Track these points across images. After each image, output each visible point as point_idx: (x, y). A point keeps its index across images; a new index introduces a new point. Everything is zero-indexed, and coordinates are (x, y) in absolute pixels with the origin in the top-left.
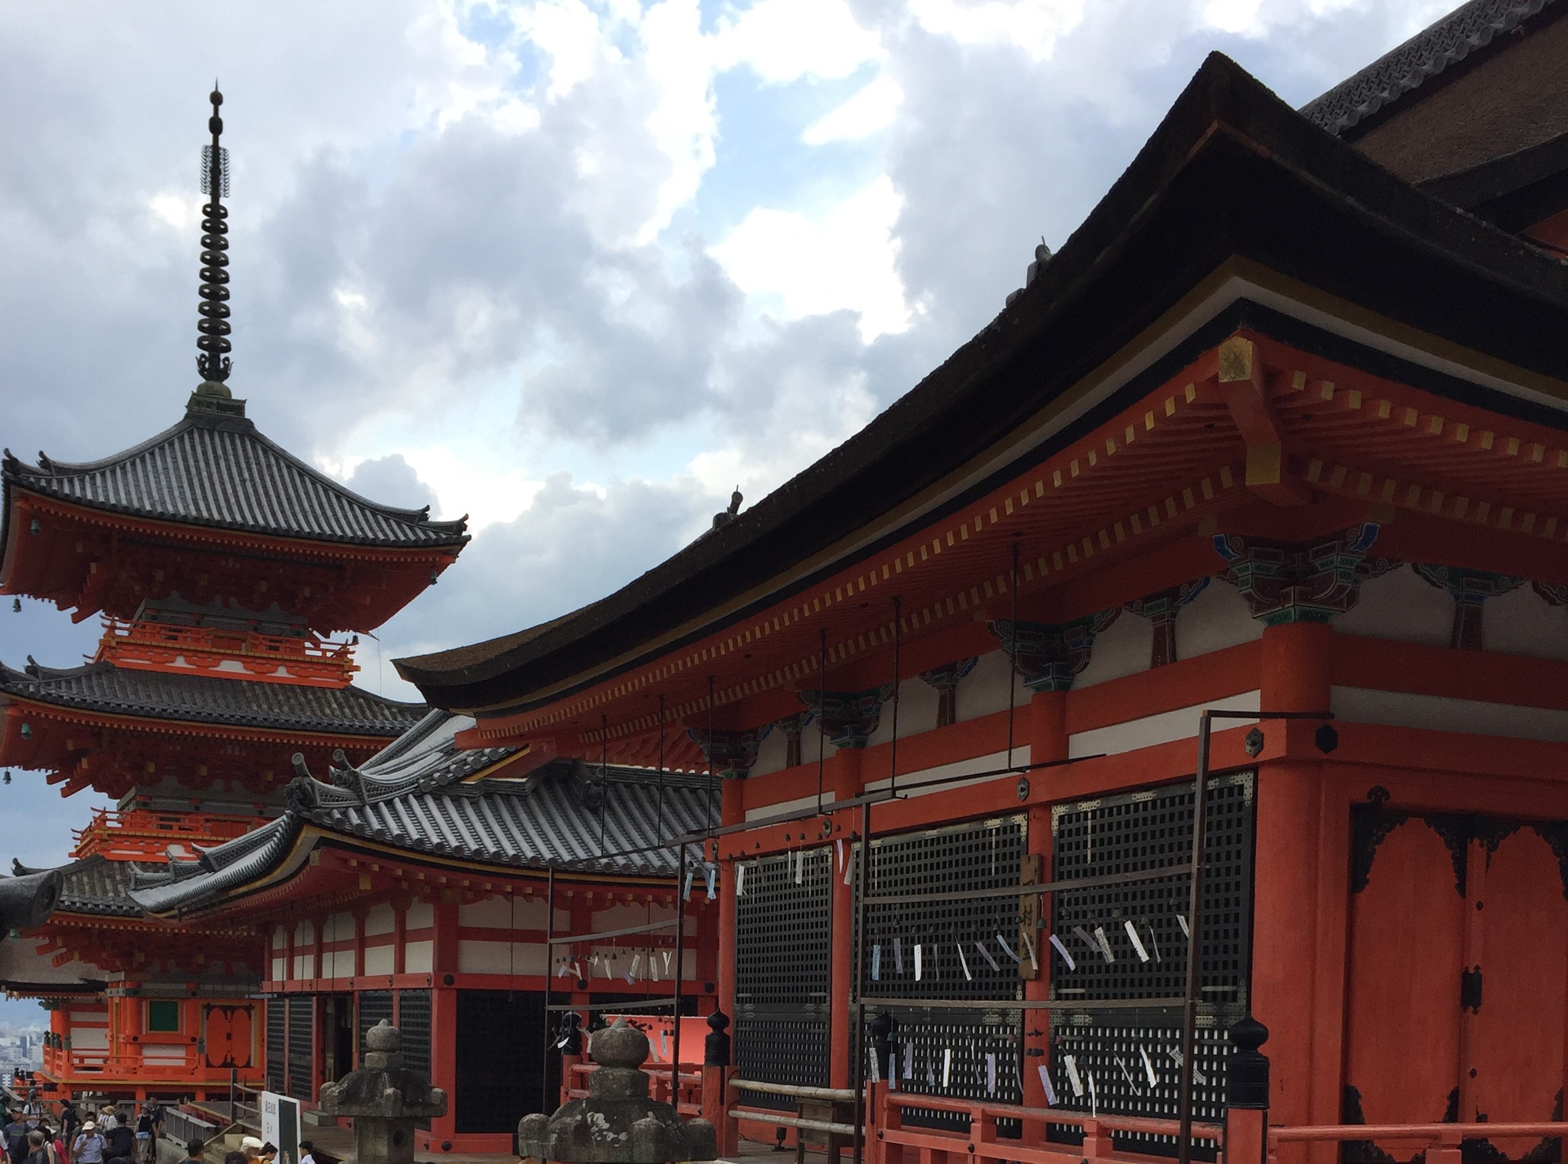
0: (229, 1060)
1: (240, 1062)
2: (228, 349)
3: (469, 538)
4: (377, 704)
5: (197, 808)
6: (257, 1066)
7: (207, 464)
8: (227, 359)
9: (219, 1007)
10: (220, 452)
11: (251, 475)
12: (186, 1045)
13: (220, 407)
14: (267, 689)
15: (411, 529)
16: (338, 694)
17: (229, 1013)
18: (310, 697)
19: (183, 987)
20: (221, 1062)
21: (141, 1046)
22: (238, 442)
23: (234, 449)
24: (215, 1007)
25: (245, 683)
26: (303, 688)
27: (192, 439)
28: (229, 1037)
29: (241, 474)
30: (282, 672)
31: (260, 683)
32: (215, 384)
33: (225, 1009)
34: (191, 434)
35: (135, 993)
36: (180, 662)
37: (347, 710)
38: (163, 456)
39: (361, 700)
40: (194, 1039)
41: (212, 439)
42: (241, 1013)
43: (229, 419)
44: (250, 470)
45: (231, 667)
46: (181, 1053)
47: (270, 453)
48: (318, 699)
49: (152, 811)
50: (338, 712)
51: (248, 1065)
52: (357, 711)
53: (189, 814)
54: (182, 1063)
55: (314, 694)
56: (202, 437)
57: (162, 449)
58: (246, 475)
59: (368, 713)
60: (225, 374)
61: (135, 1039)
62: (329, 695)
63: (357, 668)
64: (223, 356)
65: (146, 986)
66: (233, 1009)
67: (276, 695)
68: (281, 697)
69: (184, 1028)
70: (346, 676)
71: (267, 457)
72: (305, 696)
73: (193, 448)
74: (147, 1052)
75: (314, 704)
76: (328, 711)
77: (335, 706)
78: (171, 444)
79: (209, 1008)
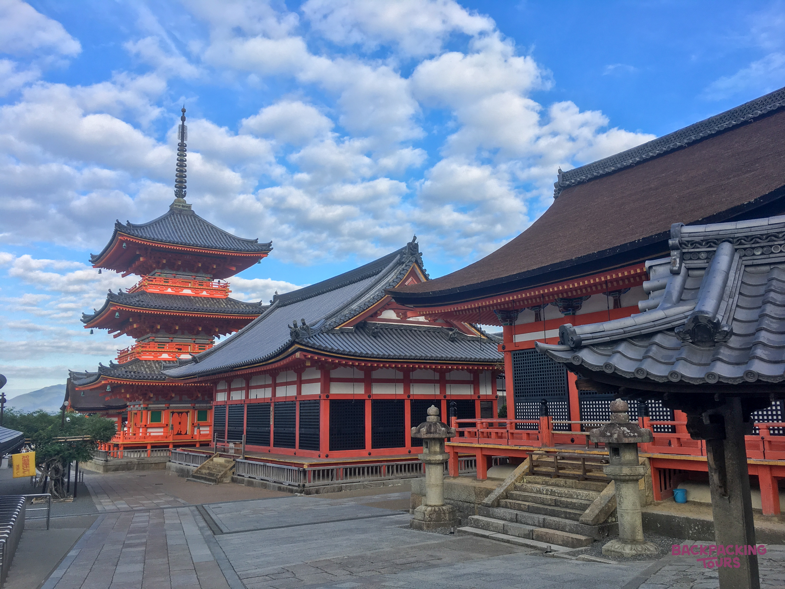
0: (179, 432)
1: (183, 433)
2: (185, 188)
3: (272, 249)
4: (238, 303)
5: (172, 341)
6: (190, 434)
7: (181, 225)
8: (185, 191)
9: (177, 412)
10: (184, 221)
11: (195, 228)
12: (164, 427)
13: (183, 206)
14: (200, 299)
15: (252, 245)
16: (224, 300)
17: (180, 414)
18: (215, 301)
19: (164, 405)
20: (176, 433)
21: (147, 428)
22: (189, 217)
23: (188, 220)
24: (175, 412)
25: (192, 297)
26: (212, 298)
27: (174, 216)
28: (180, 423)
29: (192, 228)
30: (204, 293)
31: (197, 297)
32: (181, 199)
33: (179, 413)
34: (173, 215)
35: (147, 408)
36: (169, 290)
37: (228, 306)
38: (165, 222)
39: (232, 302)
40: (167, 425)
41: (180, 216)
42: (185, 414)
43: (186, 210)
44: (195, 227)
45: (187, 292)
46: (162, 430)
47: (201, 221)
48: (218, 302)
49: (155, 342)
50: (226, 307)
51: (186, 434)
52: (232, 306)
53: (168, 343)
54: (162, 434)
55: (216, 300)
56: (177, 216)
57: (164, 220)
58: (194, 228)
59: (236, 307)
60: (184, 196)
61: (146, 426)
62: (221, 301)
63: (231, 292)
64: (184, 190)
65: (150, 406)
66: (182, 413)
67: (204, 301)
68: (205, 302)
69: (163, 421)
70: (227, 294)
71: (200, 222)
72: (213, 301)
73: (175, 219)
74: (149, 430)
75: (217, 303)
76: (222, 306)
77: (224, 304)
78: (167, 218)
79: (173, 413)
